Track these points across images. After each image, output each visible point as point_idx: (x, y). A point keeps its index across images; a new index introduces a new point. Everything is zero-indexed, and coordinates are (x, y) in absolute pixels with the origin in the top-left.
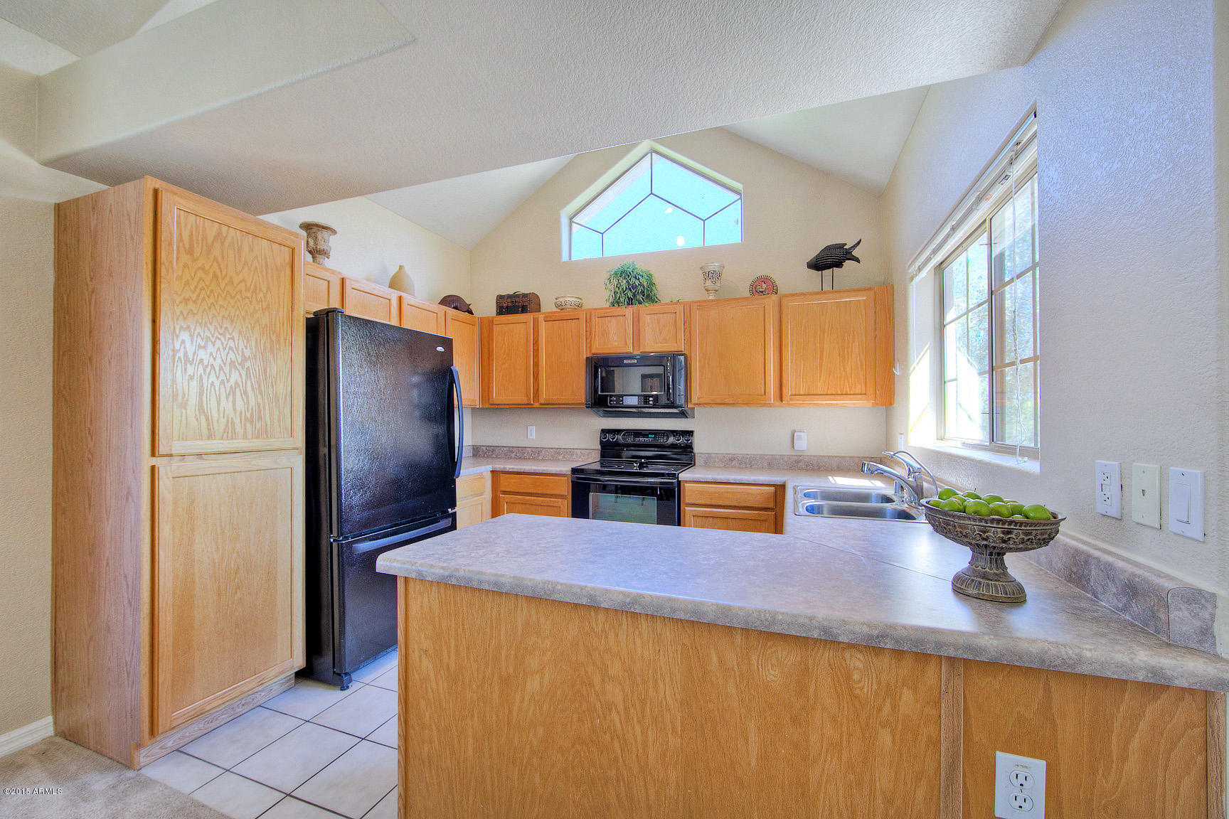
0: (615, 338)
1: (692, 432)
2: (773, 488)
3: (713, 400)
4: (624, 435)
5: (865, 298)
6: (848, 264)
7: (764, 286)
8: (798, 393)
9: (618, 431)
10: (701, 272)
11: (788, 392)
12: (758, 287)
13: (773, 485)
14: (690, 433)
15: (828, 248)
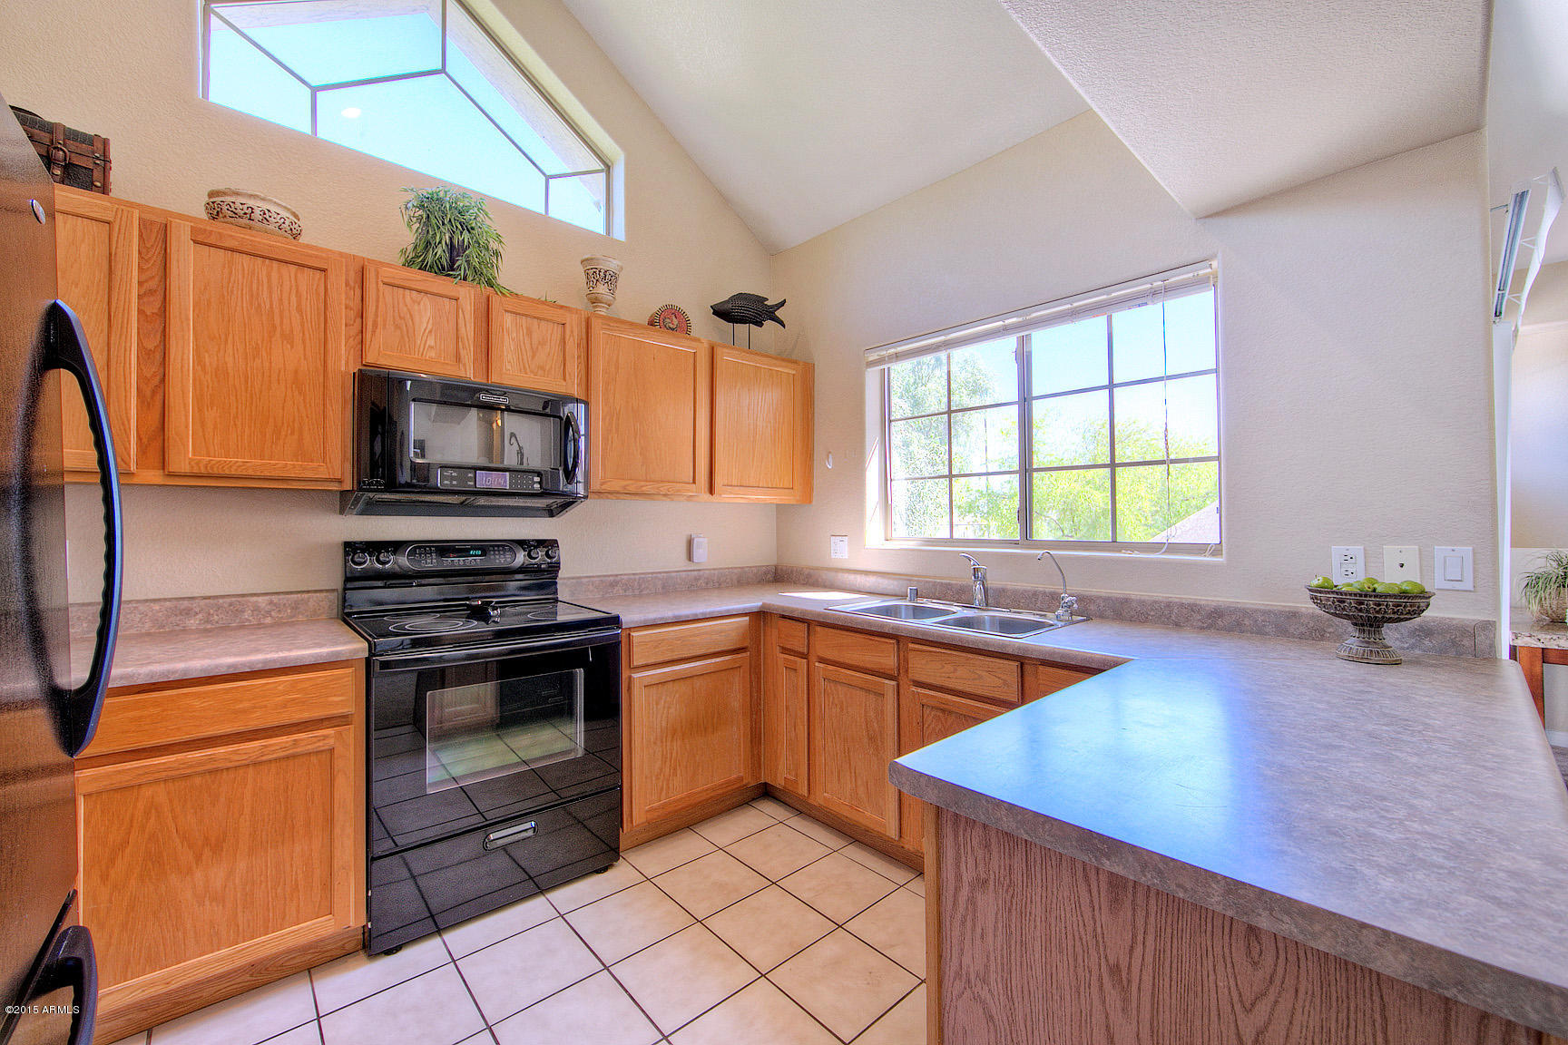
0: (431, 342)
1: (556, 541)
2: (747, 618)
3: (624, 487)
4: (412, 553)
5: (794, 372)
6: (768, 324)
7: (675, 321)
8: (730, 484)
9: (396, 546)
10: (581, 270)
11: (719, 480)
12: (668, 320)
13: (745, 614)
14: (550, 545)
15: (740, 296)
